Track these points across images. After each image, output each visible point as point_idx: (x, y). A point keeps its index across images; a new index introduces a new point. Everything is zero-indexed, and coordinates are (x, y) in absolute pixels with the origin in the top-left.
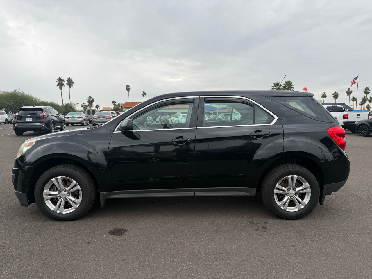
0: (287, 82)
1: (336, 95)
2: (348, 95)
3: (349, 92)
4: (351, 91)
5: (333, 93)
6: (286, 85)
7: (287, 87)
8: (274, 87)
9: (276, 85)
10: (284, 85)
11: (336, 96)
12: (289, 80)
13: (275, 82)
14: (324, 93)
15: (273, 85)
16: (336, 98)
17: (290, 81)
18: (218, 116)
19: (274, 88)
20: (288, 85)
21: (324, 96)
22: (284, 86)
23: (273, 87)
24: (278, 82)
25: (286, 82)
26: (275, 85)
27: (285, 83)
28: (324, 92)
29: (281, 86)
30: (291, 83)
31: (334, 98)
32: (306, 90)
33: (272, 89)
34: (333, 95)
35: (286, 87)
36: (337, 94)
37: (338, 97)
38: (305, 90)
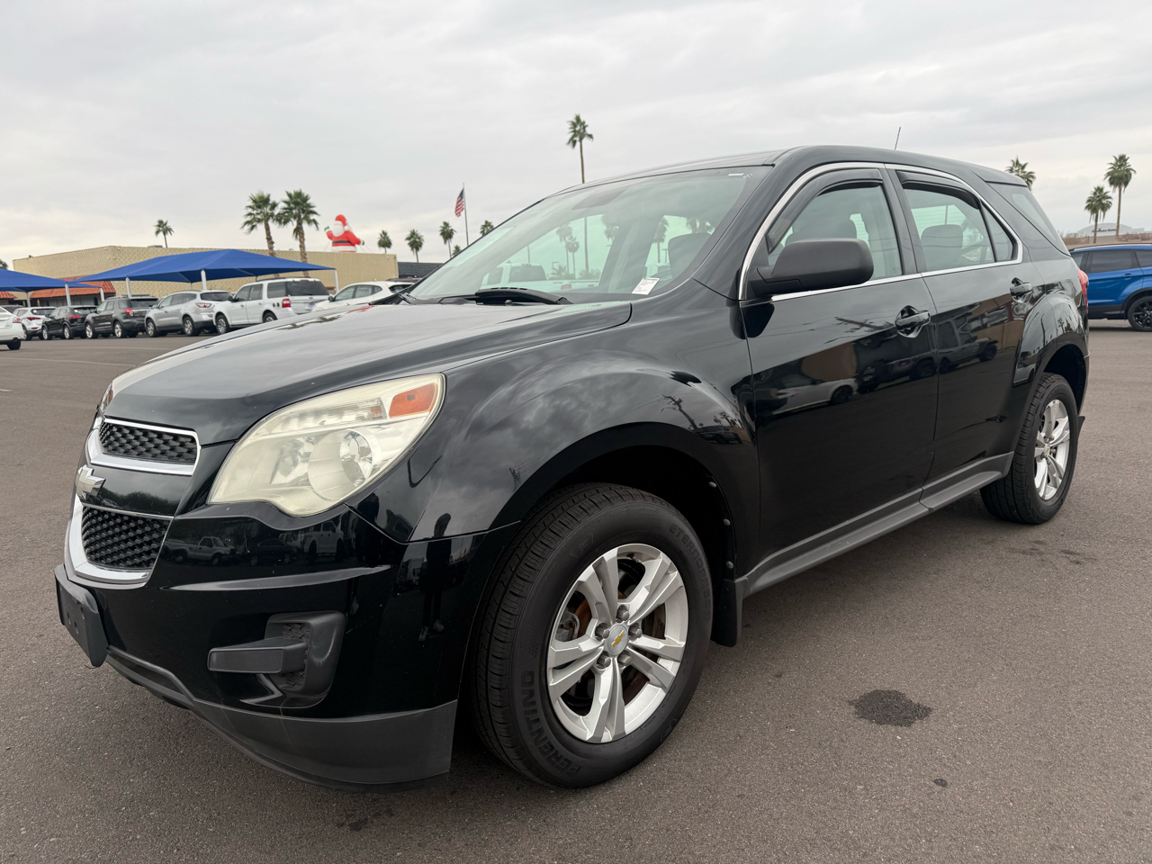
0: (293, 193)
1: (415, 241)
2: (445, 242)
3: (447, 234)
4: (452, 230)
5: (408, 234)
6: (292, 205)
7: (294, 211)
8: (254, 209)
9: (261, 204)
10: (285, 202)
11: (415, 243)
12: (297, 189)
13: (255, 194)
14: (385, 233)
15: (251, 203)
16: (417, 249)
17: (303, 191)
18: (99, 309)
19: (255, 212)
20: (297, 204)
21: (385, 243)
22: (286, 206)
23: (250, 210)
24: (265, 195)
25: (290, 195)
26: (254, 201)
27: (287, 198)
28: (383, 232)
29: (274, 206)
30: (306, 199)
31: (412, 249)
32: (344, 223)
33: (250, 214)
34: (408, 239)
35: (291, 209)
36: (419, 238)
37: (421, 246)
38: (340, 222)
